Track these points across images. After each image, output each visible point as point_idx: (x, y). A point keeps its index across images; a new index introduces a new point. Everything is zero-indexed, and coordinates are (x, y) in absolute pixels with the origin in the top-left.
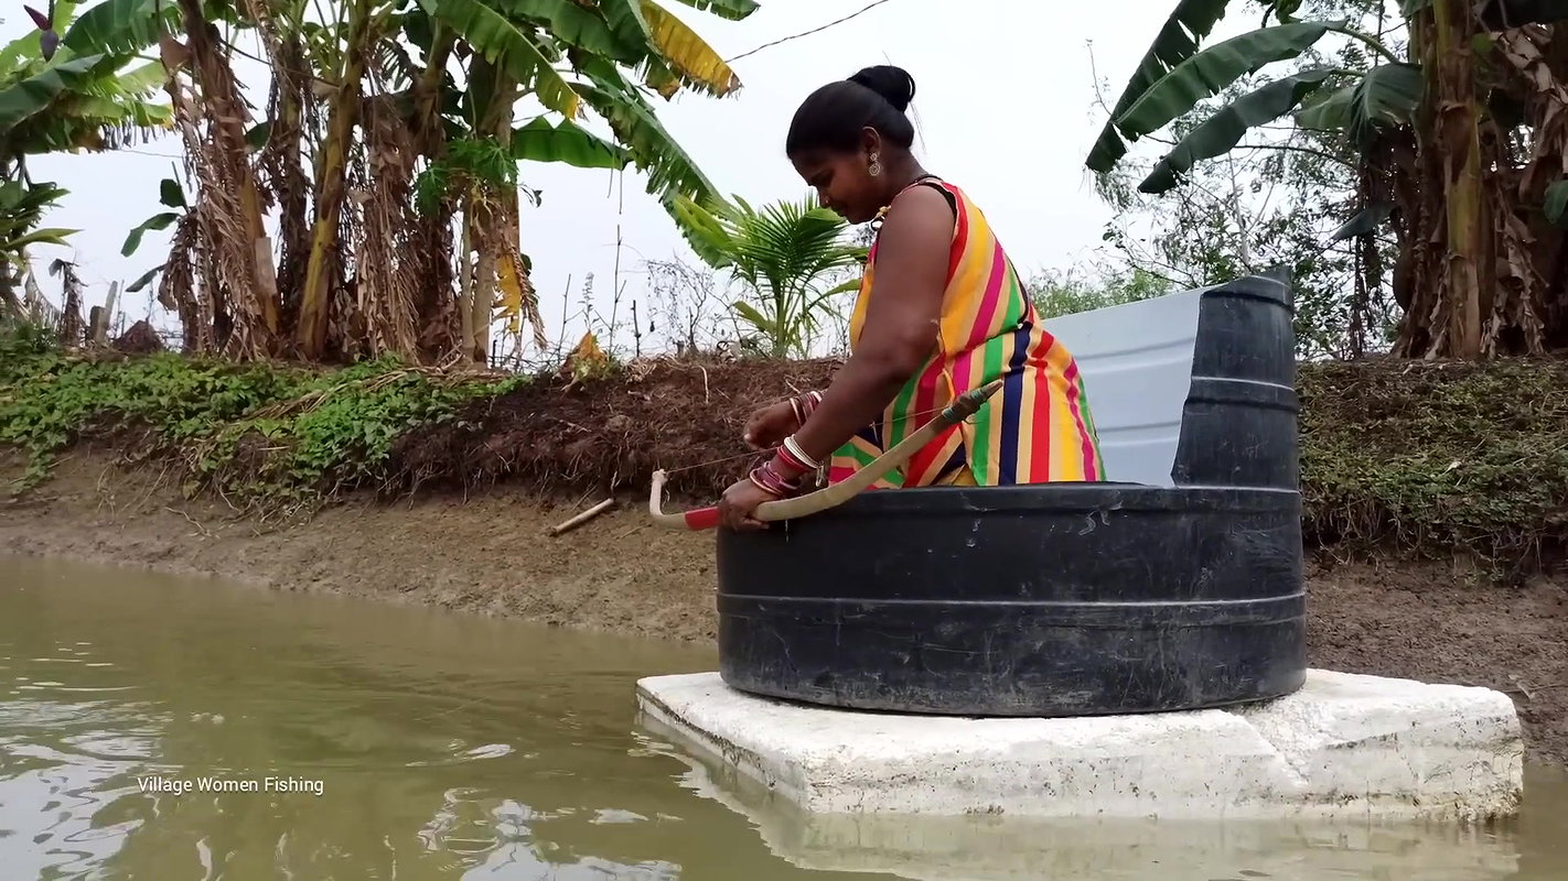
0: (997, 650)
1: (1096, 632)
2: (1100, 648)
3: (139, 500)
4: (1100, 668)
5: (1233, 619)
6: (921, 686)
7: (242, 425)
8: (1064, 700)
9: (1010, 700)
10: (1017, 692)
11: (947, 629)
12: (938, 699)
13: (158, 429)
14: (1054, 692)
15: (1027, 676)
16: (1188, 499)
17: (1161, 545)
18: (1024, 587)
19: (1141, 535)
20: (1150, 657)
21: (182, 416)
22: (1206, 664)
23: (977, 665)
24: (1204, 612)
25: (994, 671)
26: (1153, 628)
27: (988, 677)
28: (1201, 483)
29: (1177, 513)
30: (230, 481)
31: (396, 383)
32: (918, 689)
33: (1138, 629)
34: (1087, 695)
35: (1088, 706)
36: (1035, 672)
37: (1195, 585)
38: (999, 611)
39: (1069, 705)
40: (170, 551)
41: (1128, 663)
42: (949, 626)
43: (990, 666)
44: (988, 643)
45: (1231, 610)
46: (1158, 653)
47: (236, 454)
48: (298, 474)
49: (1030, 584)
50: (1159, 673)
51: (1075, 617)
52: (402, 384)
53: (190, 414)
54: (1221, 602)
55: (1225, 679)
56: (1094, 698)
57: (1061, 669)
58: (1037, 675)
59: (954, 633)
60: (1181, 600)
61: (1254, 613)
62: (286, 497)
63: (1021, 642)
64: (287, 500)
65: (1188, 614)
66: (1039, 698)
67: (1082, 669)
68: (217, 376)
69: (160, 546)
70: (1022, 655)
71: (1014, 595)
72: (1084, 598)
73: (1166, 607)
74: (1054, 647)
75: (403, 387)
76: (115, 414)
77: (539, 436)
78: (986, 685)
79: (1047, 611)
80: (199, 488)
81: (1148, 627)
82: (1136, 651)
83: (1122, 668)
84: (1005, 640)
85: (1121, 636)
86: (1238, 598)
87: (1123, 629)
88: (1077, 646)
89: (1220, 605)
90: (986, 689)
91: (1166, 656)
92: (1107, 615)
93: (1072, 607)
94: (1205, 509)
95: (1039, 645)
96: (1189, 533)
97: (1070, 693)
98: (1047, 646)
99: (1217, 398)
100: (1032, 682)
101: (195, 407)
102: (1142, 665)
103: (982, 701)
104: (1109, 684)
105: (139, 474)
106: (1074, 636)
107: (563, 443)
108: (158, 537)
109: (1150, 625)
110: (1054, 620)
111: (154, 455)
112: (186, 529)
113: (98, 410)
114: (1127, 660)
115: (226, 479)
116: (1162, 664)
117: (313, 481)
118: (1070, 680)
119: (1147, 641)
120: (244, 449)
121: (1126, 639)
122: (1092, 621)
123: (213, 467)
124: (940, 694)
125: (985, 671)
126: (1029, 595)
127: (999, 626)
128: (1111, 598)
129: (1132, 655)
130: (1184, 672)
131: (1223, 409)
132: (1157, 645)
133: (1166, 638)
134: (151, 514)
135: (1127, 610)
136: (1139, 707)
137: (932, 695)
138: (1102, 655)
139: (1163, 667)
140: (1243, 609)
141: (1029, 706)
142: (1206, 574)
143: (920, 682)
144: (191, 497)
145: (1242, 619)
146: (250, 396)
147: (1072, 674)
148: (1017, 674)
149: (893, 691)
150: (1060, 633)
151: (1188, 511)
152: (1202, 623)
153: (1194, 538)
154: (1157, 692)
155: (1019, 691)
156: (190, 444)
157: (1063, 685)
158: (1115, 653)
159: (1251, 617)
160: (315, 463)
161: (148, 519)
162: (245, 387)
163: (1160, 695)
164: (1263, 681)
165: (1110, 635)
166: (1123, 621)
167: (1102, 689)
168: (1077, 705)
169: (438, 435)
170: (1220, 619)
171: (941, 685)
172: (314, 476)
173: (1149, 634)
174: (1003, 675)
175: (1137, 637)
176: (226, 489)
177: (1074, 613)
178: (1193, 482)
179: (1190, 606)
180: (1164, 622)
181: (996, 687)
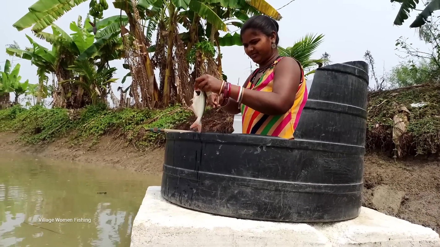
0: (222, 192)
1: (257, 190)
2: (258, 195)
3: (116, 147)
4: (257, 203)
5: (314, 191)
6: (198, 201)
7: (140, 126)
8: (243, 212)
9: (225, 210)
10: (227, 208)
11: (207, 182)
12: (202, 207)
13: (122, 128)
14: (239, 209)
15: (231, 202)
16: (298, 144)
17: (286, 160)
18: (233, 170)
19: (278, 156)
20: (277, 201)
21: (128, 124)
22: (300, 206)
23: (215, 196)
24: (301, 187)
25: (220, 199)
26: (280, 191)
27: (218, 201)
28: (307, 139)
29: (292, 149)
30: (136, 142)
31: (177, 112)
32: (197, 202)
33: (273, 190)
34: (251, 212)
35: (251, 216)
36: (234, 201)
37: (299, 176)
38: (223, 179)
39: (244, 215)
40: (118, 161)
41: (268, 202)
42: (208, 181)
43: (219, 198)
44: (219, 189)
45: (314, 187)
46: (280, 200)
47: (138, 134)
48: (150, 139)
49: (236, 170)
50: (280, 207)
51: (249, 183)
52: (179, 112)
53: (130, 124)
54: (309, 184)
55: (308, 212)
56: (254, 213)
57: (243, 201)
58: (234, 202)
59: (210, 184)
60: (293, 181)
61: (325, 189)
62: (147, 145)
63: (230, 190)
64: (147, 146)
65: (293, 186)
66: (234, 211)
67: (250, 202)
68: (137, 114)
69: (117, 160)
70: (230, 195)
71: (230, 173)
72: (254, 177)
73: (285, 183)
74: (241, 193)
75: (179, 113)
76: (113, 125)
77: (207, 125)
78: (217, 204)
79: (240, 180)
80: (129, 144)
81: (276, 190)
82: (272, 198)
83: (265, 204)
84: (225, 189)
85: (266, 192)
86: (318, 183)
87: (267, 190)
88: (250, 194)
89: (308, 185)
90: (217, 205)
91: (283, 201)
92: (262, 184)
93: (248, 179)
94: (306, 149)
95: (236, 192)
96: (298, 157)
97: (245, 211)
98: (239, 193)
99: (317, 108)
100: (232, 205)
101: (131, 122)
102: (273, 204)
103: (216, 209)
104: (259, 209)
105: (118, 140)
106: (248, 190)
107: (212, 127)
108: (117, 157)
109: (278, 189)
110: (241, 183)
111: (121, 135)
112: (124, 155)
113: (111, 124)
114: (267, 201)
115: (135, 141)
116: (282, 204)
117: (153, 141)
118: (246, 206)
119: (276, 195)
120: (140, 133)
121: (268, 194)
122: (256, 185)
123: (132, 138)
124: (203, 205)
125: (218, 199)
126: (235, 173)
127: (224, 183)
128: (264, 178)
129: (270, 199)
130: (290, 208)
131: (319, 112)
132: (280, 197)
133: (284, 194)
134: (118, 151)
135: (269, 183)
136: (271, 219)
137: (200, 205)
138: (258, 198)
139: (282, 205)
140: (319, 187)
141: (230, 213)
142: (304, 172)
143: (197, 200)
144: (127, 146)
145: (320, 191)
146: (144, 118)
147: (246, 203)
148: (228, 201)
149: (190, 202)
150: (244, 189)
151: (299, 149)
152: (300, 191)
153: (300, 159)
154: (278, 215)
155: (228, 207)
156: (128, 131)
157: (243, 207)
158: (263, 198)
159: (323, 191)
160: (154, 136)
161: (117, 152)
162: (142, 116)
163: (279, 215)
164: (326, 215)
165: (262, 191)
166: (267, 187)
167: (257, 210)
168: (247, 215)
169: (182, 126)
170: (308, 190)
171: (204, 202)
172: (153, 139)
173: (278, 193)
174: (223, 201)
175: (272, 193)
176: (135, 144)
177: (249, 181)
178: (302, 138)
179: (295, 184)
180: (283, 189)
181: (220, 205)
